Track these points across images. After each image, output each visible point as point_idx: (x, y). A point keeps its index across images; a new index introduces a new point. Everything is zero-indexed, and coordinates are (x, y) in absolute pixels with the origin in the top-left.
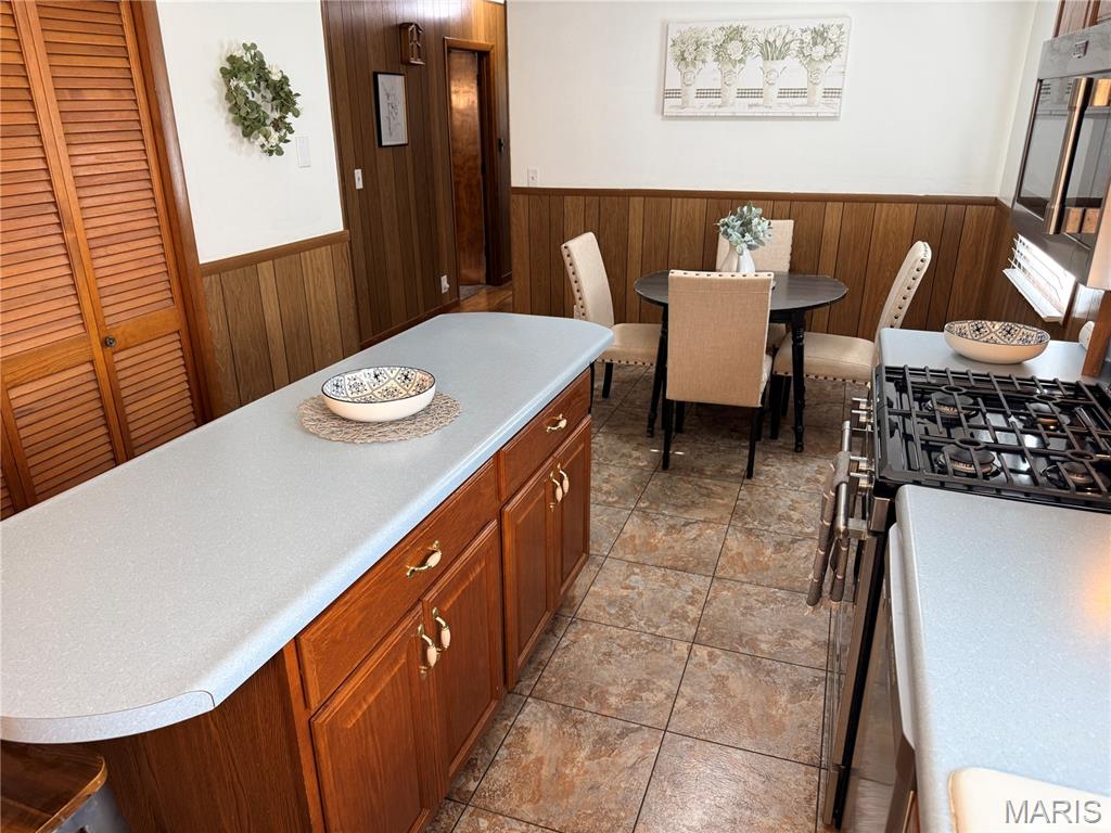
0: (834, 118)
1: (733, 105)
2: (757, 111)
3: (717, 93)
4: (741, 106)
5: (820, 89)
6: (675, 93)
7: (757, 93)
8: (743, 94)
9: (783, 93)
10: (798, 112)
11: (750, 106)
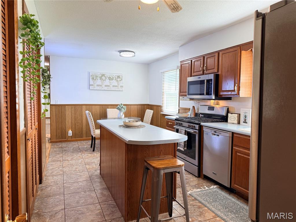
0: (122, 91)
1: (104, 88)
2: (109, 89)
3: (101, 86)
4: (106, 88)
5: (120, 86)
6: (92, 85)
7: (109, 86)
8: (106, 86)
9: (113, 86)
10: (116, 90)
11: (107, 88)
